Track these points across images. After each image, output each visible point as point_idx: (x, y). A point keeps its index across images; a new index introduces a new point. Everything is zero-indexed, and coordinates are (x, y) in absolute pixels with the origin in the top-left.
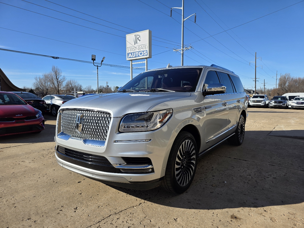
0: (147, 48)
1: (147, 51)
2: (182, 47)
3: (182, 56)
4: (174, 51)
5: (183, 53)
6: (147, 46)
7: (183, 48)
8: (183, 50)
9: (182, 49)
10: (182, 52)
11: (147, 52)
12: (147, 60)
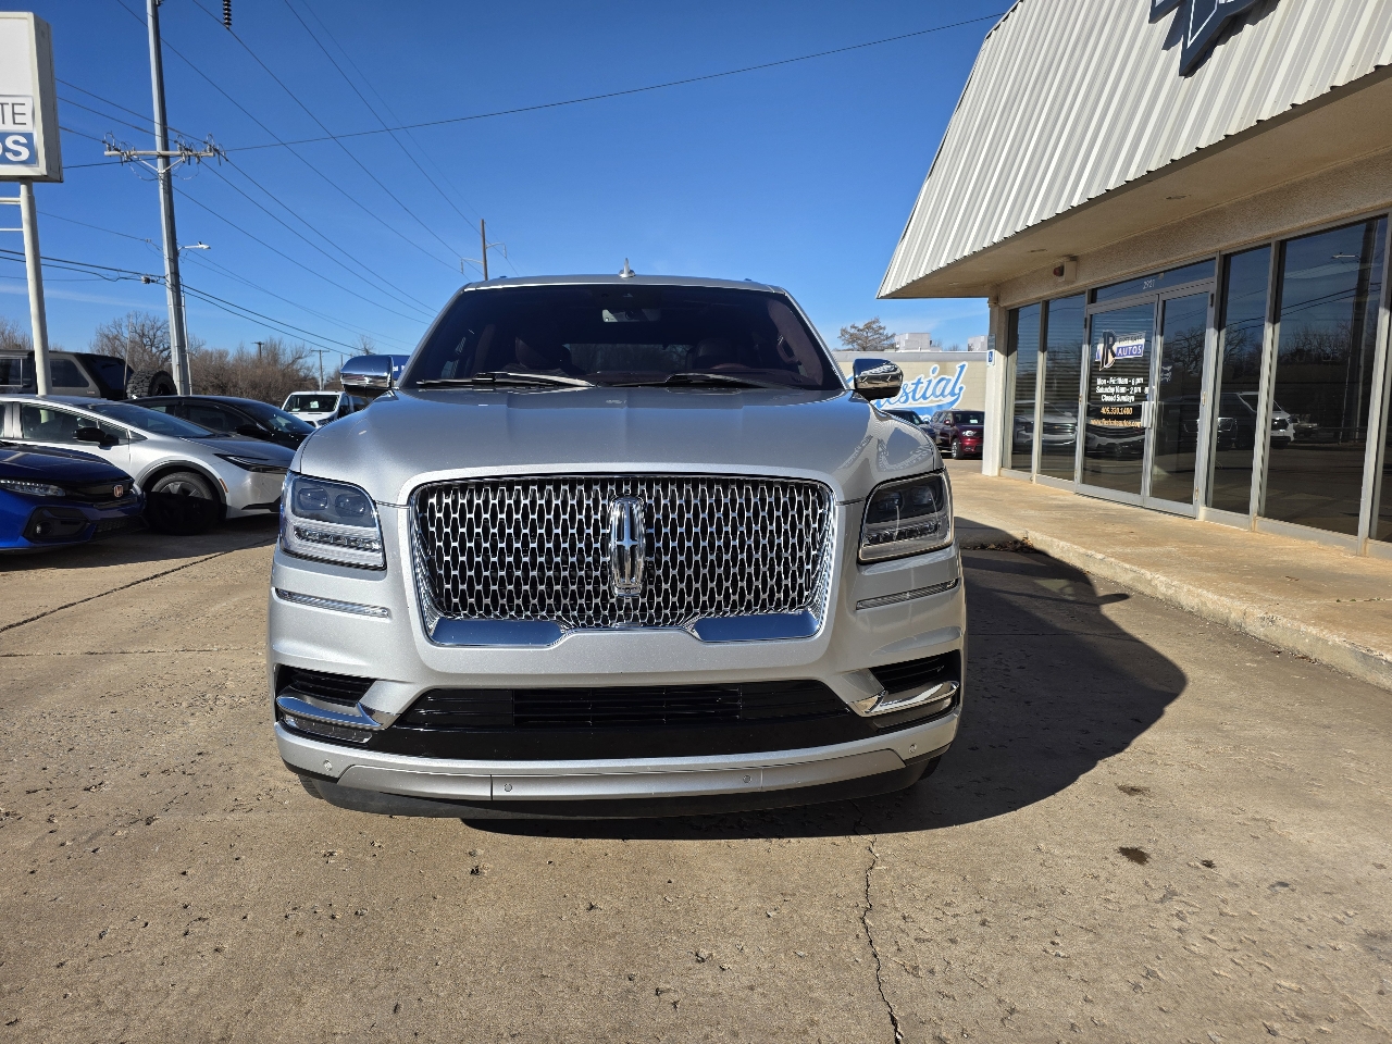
0: (28, 119)
1: (29, 136)
2: (158, 140)
3: (161, 192)
4: (107, 153)
5: (168, 175)
6: (27, 110)
7: (166, 147)
8: (167, 159)
9: (159, 149)
10: (161, 170)
11: (30, 145)
12: (30, 191)
